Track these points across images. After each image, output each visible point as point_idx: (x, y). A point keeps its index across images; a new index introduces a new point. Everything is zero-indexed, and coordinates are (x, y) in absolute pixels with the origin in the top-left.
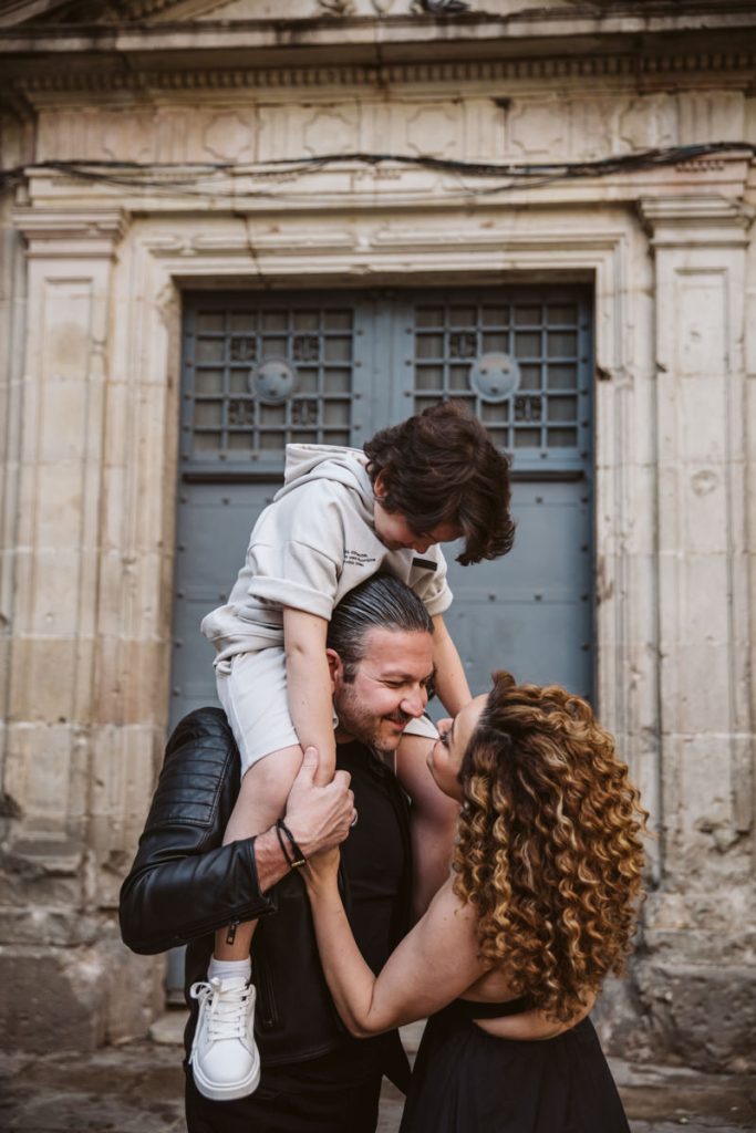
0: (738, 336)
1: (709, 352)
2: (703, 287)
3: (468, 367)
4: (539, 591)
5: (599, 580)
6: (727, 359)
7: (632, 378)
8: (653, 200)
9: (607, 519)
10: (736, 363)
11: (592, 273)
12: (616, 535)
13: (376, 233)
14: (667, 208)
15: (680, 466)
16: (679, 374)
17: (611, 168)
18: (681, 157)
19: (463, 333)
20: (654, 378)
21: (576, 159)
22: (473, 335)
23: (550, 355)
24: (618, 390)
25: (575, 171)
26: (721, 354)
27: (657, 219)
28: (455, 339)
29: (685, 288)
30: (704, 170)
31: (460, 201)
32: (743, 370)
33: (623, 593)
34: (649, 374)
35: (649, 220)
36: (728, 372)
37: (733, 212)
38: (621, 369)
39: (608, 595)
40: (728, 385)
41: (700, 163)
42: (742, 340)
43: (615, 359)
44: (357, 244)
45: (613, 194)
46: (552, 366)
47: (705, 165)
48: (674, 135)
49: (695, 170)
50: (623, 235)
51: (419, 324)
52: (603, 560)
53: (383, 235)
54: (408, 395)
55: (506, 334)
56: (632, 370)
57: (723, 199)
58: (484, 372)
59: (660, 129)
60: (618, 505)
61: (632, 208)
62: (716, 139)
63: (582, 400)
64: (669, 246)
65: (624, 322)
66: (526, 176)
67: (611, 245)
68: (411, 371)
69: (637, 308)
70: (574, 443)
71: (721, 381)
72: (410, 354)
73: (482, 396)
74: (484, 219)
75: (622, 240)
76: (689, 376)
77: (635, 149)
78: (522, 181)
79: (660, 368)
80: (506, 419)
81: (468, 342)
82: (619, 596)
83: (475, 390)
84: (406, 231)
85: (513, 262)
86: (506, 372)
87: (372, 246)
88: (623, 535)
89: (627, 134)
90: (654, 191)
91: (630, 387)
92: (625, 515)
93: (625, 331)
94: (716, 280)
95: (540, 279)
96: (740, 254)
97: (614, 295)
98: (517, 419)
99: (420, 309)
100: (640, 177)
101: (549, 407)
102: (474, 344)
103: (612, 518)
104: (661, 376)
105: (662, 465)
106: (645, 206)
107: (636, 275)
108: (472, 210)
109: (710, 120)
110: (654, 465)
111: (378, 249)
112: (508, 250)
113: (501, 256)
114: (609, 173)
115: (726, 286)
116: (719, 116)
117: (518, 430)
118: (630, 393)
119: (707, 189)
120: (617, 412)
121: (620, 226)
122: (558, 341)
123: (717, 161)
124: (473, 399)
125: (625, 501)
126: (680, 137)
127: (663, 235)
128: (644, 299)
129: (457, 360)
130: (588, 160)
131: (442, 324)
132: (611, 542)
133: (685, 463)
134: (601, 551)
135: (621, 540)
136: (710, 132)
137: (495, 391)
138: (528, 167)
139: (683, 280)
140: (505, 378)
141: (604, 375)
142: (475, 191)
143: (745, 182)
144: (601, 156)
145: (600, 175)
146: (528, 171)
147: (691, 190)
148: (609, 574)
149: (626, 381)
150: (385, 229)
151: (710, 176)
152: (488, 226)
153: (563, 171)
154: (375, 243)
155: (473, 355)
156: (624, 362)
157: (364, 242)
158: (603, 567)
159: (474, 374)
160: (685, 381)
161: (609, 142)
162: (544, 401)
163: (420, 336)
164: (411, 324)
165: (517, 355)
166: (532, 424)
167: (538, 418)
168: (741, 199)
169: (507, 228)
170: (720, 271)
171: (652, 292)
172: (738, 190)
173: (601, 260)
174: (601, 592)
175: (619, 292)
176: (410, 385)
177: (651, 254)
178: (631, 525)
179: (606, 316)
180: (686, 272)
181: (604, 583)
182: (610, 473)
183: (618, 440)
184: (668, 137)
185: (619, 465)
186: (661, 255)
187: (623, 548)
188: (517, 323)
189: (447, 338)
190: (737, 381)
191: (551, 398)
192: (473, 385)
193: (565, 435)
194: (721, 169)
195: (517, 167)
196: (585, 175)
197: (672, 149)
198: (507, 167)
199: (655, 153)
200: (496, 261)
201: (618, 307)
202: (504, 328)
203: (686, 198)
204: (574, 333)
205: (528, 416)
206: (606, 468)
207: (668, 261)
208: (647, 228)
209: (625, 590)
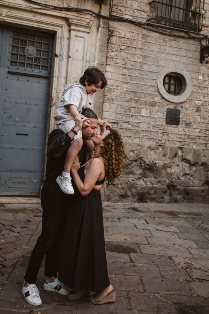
0: (86, 53)
1: (79, 55)
2: (80, 40)
3: (25, 48)
4: (37, 103)
5: (52, 102)
6: (83, 57)
7: (63, 58)
8: (72, 19)
9: (55, 88)
10: (85, 59)
11: (56, 32)
12: (56, 92)
13: (8, 12)
14: (74, 21)
15: (72, 79)
16: (73, 59)
17: (63, 9)
18: (78, 11)
19: (24, 40)
20: (68, 59)
21: (56, 6)
22: (26, 41)
23: (43, 49)
24: (60, 60)
25: (55, 8)
26: (82, 56)
27: (72, 23)
28: (22, 40)
29: (76, 40)
30: (82, 15)
31: (29, 9)
32: (86, 60)
33: (57, 105)
34: (67, 57)
35: (70, 23)
36: (83, 60)
37: (87, 25)
38: (61, 55)
39: (53, 105)
40: (83, 63)
41: (82, 13)
42: (86, 54)
43: (59, 53)
44: (2, 14)
45: (63, 15)
46: (43, 51)
47: (83, 14)
48: (77, 5)
49: (81, 14)
50: (64, 25)
51: (13, 36)
52: (53, 97)
53: (9, 13)
54: (10, 52)
55: (34, 42)
56: (63, 56)
57: (86, 22)
58: (28, 50)
59: (74, 3)
60: (58, 85)
61: (66, 20)
62: (85, 8)
63: (49, 60)
64: (74, 30)
65: (62, 45)
66: (45, 7)
67: (61, 27)
68: (11, 47)
69: (65, 42)
70: (47, 70)
71: (81, 62)
72: (11, 43)
73: (27, 56)
74: (34, 15)
75: (64, 26)
76: (75, 59)
77: (68, 6)
78: (43, 8)
79: (69, 57)
80: (32, 62)
81: (25, 42)
82: (56, 106)
83: (26, 54)
84: (15, 13)
85: (39, 26)
86: (33, 51)
87: (6, 15)
88: (58, 92)
89: (67, 2)
90: (72, 17)
91: (62, 60)
92: (59, 88)
93: (62, 47)
94: (82, 39)
95: (43, 30)
96: (88, 35)
97: (61, 38)
98: (35, 62)
99: (14, 32)
100: (69, 13)
101: (42, 60)
102: (26, 43)
103: (56, 88)
104: (70, 58)
105: (68, 78)
106: (70, 20)
107: (66, 35)
108: (31, 12)
109: (84, 4)
110: (66, 78)
111: (7, 16)
112: (38, 23)
113: (36, 24)
114: (63, 10)
115: (84, 41)
116: (86, 3)
117: (34, 65)
118: (62, 61)
119: (82, 19)
120: (59, 65)
121: (63, 23)
122: (45, 45)
123: (85, 13)
124: (25, 56)
125: (59, 85)
126: (78, 6)
127: (73, 27)
128: (67, 41)
129: (22, 46)
130: (59, 6)
131: (19, 37)
132: (55, 93)
133: (73, 79)
134: (53, 96)
135: (57, 93)
136: (84, 6)
137: (30, 55)
138: (45, 5)
139: (76, 38)
140: (33, 52)
141: (56, 56)
142: (33, 8)
143: (90, 19)
144: (61, 6)
145: (61, 10)
146: (45, 6)
147: (79, 18)
148: (54, 101)
149: (62, 58)
150: (10, 12)
151: (84, 16)
152: (34, 16)
153: (53, 8)
154: (7, 14)
155: (26, 45)
156: (62, 54)
157: (4, 14)
158: (53, 99)
159: (26, 50)
160: (74, 60)
161: (63, 3)
162: (41, 59)
163: (13, 38)
164: (12, 35)
165: (36, 47)
166: (38, 64)
167: (40, 63)
168: (89, 23)
169: (38, 18)
170: (83, 38)
171: (69, 39)
172: (88, 21)
173: (59, 30)
174: (52, 104)
175: (62, 38)
176: (10, 50)
177: (70, 30)
178: (60, 90)
179: (58, 42)
180: (77, 36)
181: (53, 102)
182: (56, 78)
183: (59, 71)
184: (75, 5)
185: (58, 77)
186: (72, 32)
187: (58, 95)
188: (36, 40)
189: (20, 40)
190: (85, 62)
191: (43, 58)
192: (25, 53)
193: (45, 68)
194: (86, 15)
195: (43, 4)
196: (57, 10)
197: (77, 8)
198: (41, 4)
199: (73, 8)
200: (35, 25)
201: (61, 41)
202: (34, 41)
203: (79, 20)
204: (49, 44)
205: (37, 62)
206: (55, 77)
207: (73, 33)
208: (69, 25)
209: (58, 105)
